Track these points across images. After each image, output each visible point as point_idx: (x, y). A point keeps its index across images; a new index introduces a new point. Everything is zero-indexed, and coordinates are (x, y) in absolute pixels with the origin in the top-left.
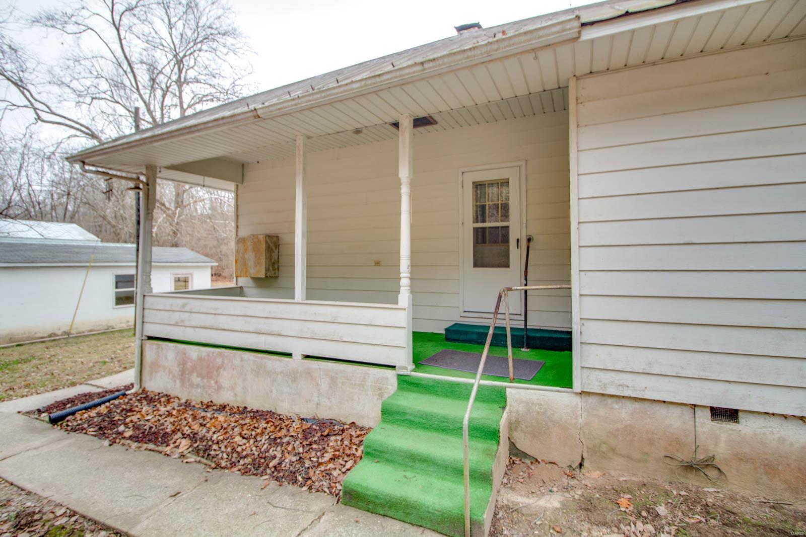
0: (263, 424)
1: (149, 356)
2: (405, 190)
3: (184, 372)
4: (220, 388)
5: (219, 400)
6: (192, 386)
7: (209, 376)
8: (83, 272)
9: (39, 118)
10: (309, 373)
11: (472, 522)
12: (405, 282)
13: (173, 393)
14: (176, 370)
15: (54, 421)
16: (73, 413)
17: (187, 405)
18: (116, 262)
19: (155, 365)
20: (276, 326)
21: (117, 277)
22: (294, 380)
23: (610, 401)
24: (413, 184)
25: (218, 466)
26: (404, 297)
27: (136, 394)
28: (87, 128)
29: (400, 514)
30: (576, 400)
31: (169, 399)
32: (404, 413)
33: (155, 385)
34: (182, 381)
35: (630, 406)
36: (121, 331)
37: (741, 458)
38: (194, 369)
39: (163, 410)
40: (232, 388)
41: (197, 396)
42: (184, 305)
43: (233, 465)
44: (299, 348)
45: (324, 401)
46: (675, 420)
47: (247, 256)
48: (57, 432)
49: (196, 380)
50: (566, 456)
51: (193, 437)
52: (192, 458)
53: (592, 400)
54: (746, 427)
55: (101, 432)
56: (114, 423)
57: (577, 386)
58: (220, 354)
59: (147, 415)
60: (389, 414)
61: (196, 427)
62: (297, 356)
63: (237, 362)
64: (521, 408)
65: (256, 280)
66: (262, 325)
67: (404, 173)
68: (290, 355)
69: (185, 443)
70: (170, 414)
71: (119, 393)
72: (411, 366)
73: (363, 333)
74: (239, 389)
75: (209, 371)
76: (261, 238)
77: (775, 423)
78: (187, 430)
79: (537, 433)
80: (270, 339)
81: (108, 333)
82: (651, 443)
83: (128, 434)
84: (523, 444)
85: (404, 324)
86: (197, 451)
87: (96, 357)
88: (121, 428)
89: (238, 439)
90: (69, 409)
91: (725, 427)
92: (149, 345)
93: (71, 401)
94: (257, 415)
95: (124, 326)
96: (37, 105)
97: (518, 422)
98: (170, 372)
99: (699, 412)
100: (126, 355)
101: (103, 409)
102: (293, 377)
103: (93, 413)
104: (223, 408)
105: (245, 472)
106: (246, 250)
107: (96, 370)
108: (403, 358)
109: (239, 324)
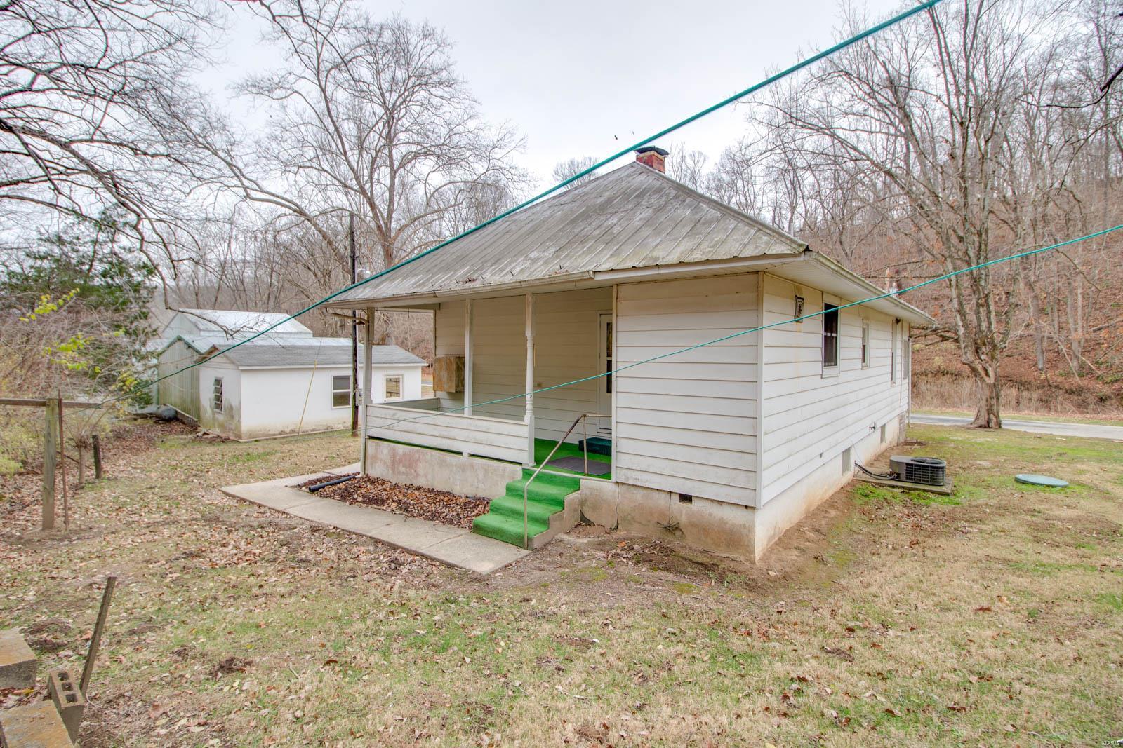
0: (442, 497)
1: (370, 451)
2: (529, 345)
3: (394, 463)
4: (417, 475)
5: (416, 484)
6: (399, 473)
7: (410, 466)
8: (308, 375)
9: (248, 196)
10: (472, 466)
11: (528, 539)
12: (529, 407)
13: (386, 479)
14: (389, 462)
15: (313, 491)
16: (323, 487)
17: (396, 486)
18: (334, 363)
19: (375, 457)
20: (453, 433)
21: (336, 378)
22: (463, 471)
23: (632, 488)
24: (534, 340)
25: (412, 516)
26: (528, 417)
27: (362, 478)
28: (295, 204)
29: (498, 537)
30: (615, 487)
31: (384, 482)
32: (517, 491)
33: (374, 472)
34: (393, 470)
35: (642, 492)
36: (339, 432)
37: (693, 525)
38: (400, 461)
39: (380, 487)
40: (425, 476)
41: (402, 480)
42: (394, 415)
43: (420, 515)
44: (467, 449)
45: (481, 485)
46: (662, 500)
47: (441, 374)
48: (314, 498)
49: (402, 469)
50: (609, 522)
51: (399, 502)
52: (398, 512)
53: (624, 488)
54: (695, 506)
55: (343, 498)
56: (350, 494)
57: (614, 478)
58: (417, 451)
59: (372, 491)
60: (511, 491)
61: (401, 497)
62: (465, 454)
63: (428, 457)
64: (588, 492)
65: (450, 394)
66: (444, 432)
67: (528, 333)
68: (461, 453)
69: (394, 505)
70: (385, 490)
71: (352, 477)
72: (533, 464)
73: (502, 440)
74: (429, 477)
75: (411, 463)
76: (452, 359)
77: (708, 504)
78: (395, 498)
79: (595, 508)
80: (448, 441)
81: (327, 433)
82: (651, 514)
83: (360, 499)
84: (588, 515)
85: (526, 435)
86: (401, 509)
87: (326, 454)
88: (355, 496)
89: (425, 504)
90: (319, 484)
91: (686, 505)
92: (370, 442)
93: (320, 480)
94: (439, 493)
95: (341, 427)
96: (246, 183)
97: (586, 500)
98: (385, 463)
99: (673, 496)
100: (348, 452)
101: (342, 485)
102: (463, 468)
103: (336, 488)
104: (419, 488)
105: (427, 518)
106: (441, 369)
107: (328, 462)
108: (527, 458)
109: (429, 430)
